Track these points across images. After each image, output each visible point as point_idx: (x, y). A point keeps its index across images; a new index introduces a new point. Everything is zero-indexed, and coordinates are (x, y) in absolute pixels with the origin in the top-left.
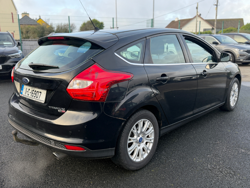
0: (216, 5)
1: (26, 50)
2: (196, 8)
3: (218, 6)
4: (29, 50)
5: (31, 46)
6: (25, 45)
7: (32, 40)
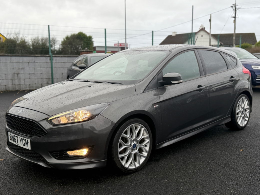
0: (234, 17)
1: (57, 68)
2: (209, 20)
3: (236, 19)
4: (60, 68)
5: (63, 63)
6: (56, 62)
7: (64, 57)
